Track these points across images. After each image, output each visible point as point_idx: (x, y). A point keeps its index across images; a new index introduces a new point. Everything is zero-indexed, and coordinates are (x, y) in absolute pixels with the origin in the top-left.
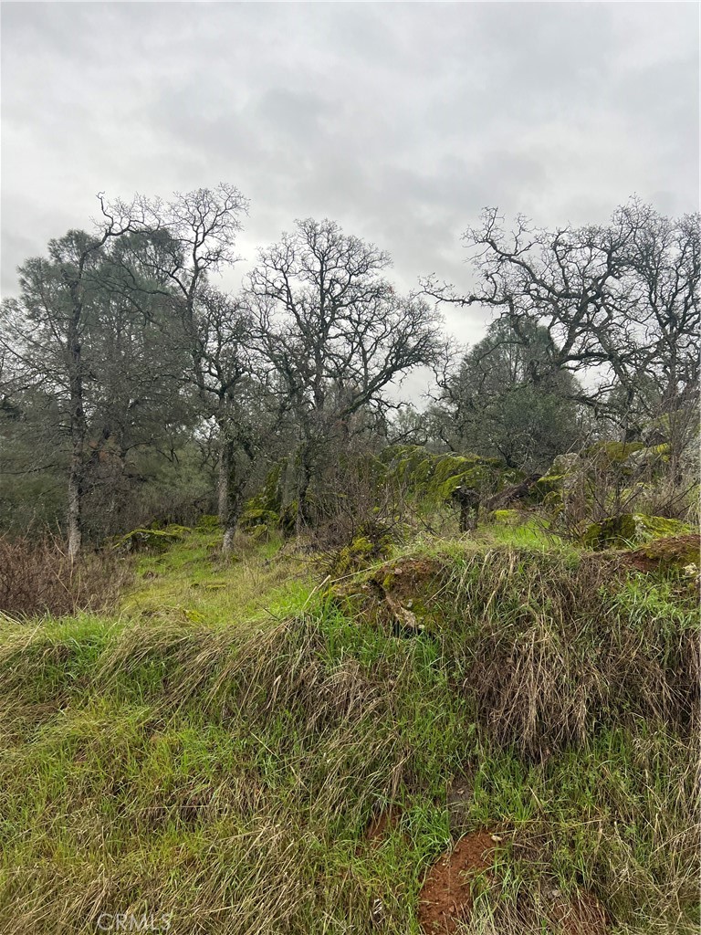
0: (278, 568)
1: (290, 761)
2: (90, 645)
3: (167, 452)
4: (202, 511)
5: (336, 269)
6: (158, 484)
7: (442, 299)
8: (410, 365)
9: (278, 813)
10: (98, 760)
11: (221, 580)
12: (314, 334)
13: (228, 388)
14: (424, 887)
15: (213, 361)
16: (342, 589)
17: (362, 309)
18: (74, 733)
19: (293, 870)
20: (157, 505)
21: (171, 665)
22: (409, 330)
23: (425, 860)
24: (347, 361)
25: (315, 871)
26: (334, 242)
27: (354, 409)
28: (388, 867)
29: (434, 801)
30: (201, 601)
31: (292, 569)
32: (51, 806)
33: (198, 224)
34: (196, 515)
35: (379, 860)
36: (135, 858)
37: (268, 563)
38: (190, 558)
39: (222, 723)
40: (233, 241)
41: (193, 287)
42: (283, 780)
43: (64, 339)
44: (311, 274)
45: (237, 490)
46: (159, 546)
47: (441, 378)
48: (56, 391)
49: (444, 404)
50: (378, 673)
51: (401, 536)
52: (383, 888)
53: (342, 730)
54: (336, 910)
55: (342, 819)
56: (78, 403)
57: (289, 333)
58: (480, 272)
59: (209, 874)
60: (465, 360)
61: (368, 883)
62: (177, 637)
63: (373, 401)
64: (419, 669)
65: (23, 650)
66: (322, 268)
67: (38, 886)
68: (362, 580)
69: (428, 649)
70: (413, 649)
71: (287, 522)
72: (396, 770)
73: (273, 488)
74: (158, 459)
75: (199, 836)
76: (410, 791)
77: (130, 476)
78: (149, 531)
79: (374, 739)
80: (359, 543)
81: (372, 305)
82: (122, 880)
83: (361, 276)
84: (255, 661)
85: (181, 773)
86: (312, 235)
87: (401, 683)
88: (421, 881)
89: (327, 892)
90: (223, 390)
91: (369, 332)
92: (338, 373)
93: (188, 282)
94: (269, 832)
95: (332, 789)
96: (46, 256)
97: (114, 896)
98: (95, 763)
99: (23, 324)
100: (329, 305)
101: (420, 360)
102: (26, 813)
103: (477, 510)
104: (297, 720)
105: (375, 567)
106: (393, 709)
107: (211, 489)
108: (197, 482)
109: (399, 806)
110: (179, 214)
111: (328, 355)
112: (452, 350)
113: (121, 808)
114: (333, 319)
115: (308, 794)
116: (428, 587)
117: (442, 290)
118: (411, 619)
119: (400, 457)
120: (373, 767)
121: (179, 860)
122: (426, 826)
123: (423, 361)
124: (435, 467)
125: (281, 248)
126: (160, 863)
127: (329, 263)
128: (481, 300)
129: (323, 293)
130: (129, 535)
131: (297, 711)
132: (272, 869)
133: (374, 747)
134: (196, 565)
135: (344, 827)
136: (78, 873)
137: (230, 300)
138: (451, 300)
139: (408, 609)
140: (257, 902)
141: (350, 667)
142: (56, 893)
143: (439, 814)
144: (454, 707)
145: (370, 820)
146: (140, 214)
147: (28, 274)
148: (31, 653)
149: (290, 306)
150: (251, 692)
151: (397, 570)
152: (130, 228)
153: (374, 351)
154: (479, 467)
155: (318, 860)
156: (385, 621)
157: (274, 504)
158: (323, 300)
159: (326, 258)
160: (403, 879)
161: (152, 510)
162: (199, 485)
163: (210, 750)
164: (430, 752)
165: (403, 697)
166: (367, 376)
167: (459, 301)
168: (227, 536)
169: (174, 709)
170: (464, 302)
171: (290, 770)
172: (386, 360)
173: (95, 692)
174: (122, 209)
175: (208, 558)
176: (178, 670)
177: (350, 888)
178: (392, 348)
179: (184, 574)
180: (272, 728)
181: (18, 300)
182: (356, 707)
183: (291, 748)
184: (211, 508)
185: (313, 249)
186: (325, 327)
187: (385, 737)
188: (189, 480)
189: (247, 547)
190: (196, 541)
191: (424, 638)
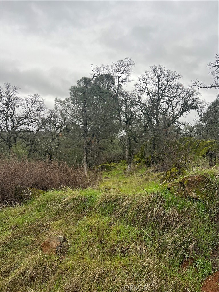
0: (146, 177)
1: (154, 239)
2: (92, 198)
3: (110, 141)
4: (121, 159)
5: (163, 81)
6: (108, 150)
7: (200, 87)
8: (189, 110)
9: (151, 255)
10: (96, 232)
11: (127, 180)
12: (155, 102)
13: (128, 121)
14: (202, 286)
15: (124, 112)
16: (170, 185)
17: (172, 93)
18: (89, 224)
19: (157, 274)
20: (108, 157)
21: (116, 205)
22: (188, 99)
23: (203, 277)
24: (167, 110)
25: (164, 276)
26: (162, 72)
27: (169, 126)
28: (190, 278)
29: (206, 258)
30: (122, 186)
31: (150, 177)
32: (83, 245)
33: (119, 71)
34: (119, 160)
35: (187, 275)
36: (107, 263)
37: (142, 175)
38: (118, 173)
39: (132, 225)
40: (130, 75)
41: (118, 91)
42: (152, 244)
43: (81, 109)
44: (154, 83)
45: (132, 152)
46: (109, 169)
47: (200, 114)
48: (80, 124)
49: (201, 123)
50: (184, 213)
51: (188, 167)
52: (188, 285)
53: (172, 231)
54: (172, 290)
55: (173, 260)
56: (86, 127)
57: (148, 102)
58: (214, 77)
59: (130, 271)
60: (209, 107)
61: (183, 282)
62: (117, 197)
63: (175, 123)
64: (198, 212)
65: (74, 198)
66: (158, 81)
67: (80, 268)
68: (177, 182)
69: (201, 206)
70: (196, 206)
71: (148, 162)
72: (192, 246)
73: (143, 151)
74: (108, 143)
75: (127, 259)
76: (197, 253)
77: (100, 148)
78: (106, 164)
79: (183, 235)
80: (173, 169)
81: (175, 91)
82: (104, 269)
83: (171, 82)
84: (142, 206)
85: (120, 239)
86: (155, 70)
87: (192, 217)
88: (201, 284)
89: (169, 283)
90: (127, 121)
91: (174, 100)
92: (164, 114)
93: (116, 89)
94: (149, 261)
95: (169, 250)
96: (76, 85)
97: (102, 274)
98: (95, 233)
99: (71, 105)
100: (161, 92)
101: (192, 108)
102: (76, 246)
103: (215, 159)
104: (156, 226)
105: (181, 178)
106: (190, 225)
107: (123, 152)
108: (119, 149)
109: (193, 258)
110: (114, 68)
111: (160, 108)
112: (204, 104)
113: (103, 248)
114: (162, 97)
115: (161, 250)
116: (201, 185)
117: (200, 84)
118: (195, 196)
119: (186, 141)
120: (183, 244)
121: (121, 266)
122: (203, 266)
123: (193, 109)
124: (199, 144)
125: (145, 76)
126: (115, 266)
127: (161, 79)
128: (215, 86)
129: (159, 88)
130: (100, 166)
131: (156, 223)
132: (150, 273)
133: (183, 237)
134: (120, 175)
135: (173, 263)
136: (91, 265)
137: (130, 93)
138: (204, 88)
139: (194, 192)
140: (146, 283)
141: (174, 210)
142: (85, 271)
143: (207, 262)
144: (212, 226)
145: (183, 261)
146: (103, 70)
147: (72, 91)
148: (76, 199)
149: (148, 94)
150: (141, 216)
151: (189, 179)
152: (100, 74)
153: (176, 106)
154: (215, 144)
155: (165, 272)
156: (186, 196)
157: (143, 157)
158: (159, 91)
159: (160, 77)
160: (195, 283)
161: (106, 158)
162: (120, 151)
163: (129, 233)
164: (203, 241)
165: (193, 222)
166: (173, 114)
167: (207, 87)
168: (129, 166)
169: (117, 219)
170: (209, 88)
171: (154, 242)
172: (180, 109)
173: (94, 212)
174: (98, 69)
175: (123, 173)
176: (118, 207)
177: (177, 283)
178: (182, 105)
179: (116, 178)
180: (148, 228)
181: (69, 98)
182: (176, 223)
183: (155, 235)
184: (124, 158)
185: (155, 75)
186: (159, 100)
187: (187, 234)
188: (117, 149)
189: (135, 170)
190: (119, 168)
191: (200, 202)
